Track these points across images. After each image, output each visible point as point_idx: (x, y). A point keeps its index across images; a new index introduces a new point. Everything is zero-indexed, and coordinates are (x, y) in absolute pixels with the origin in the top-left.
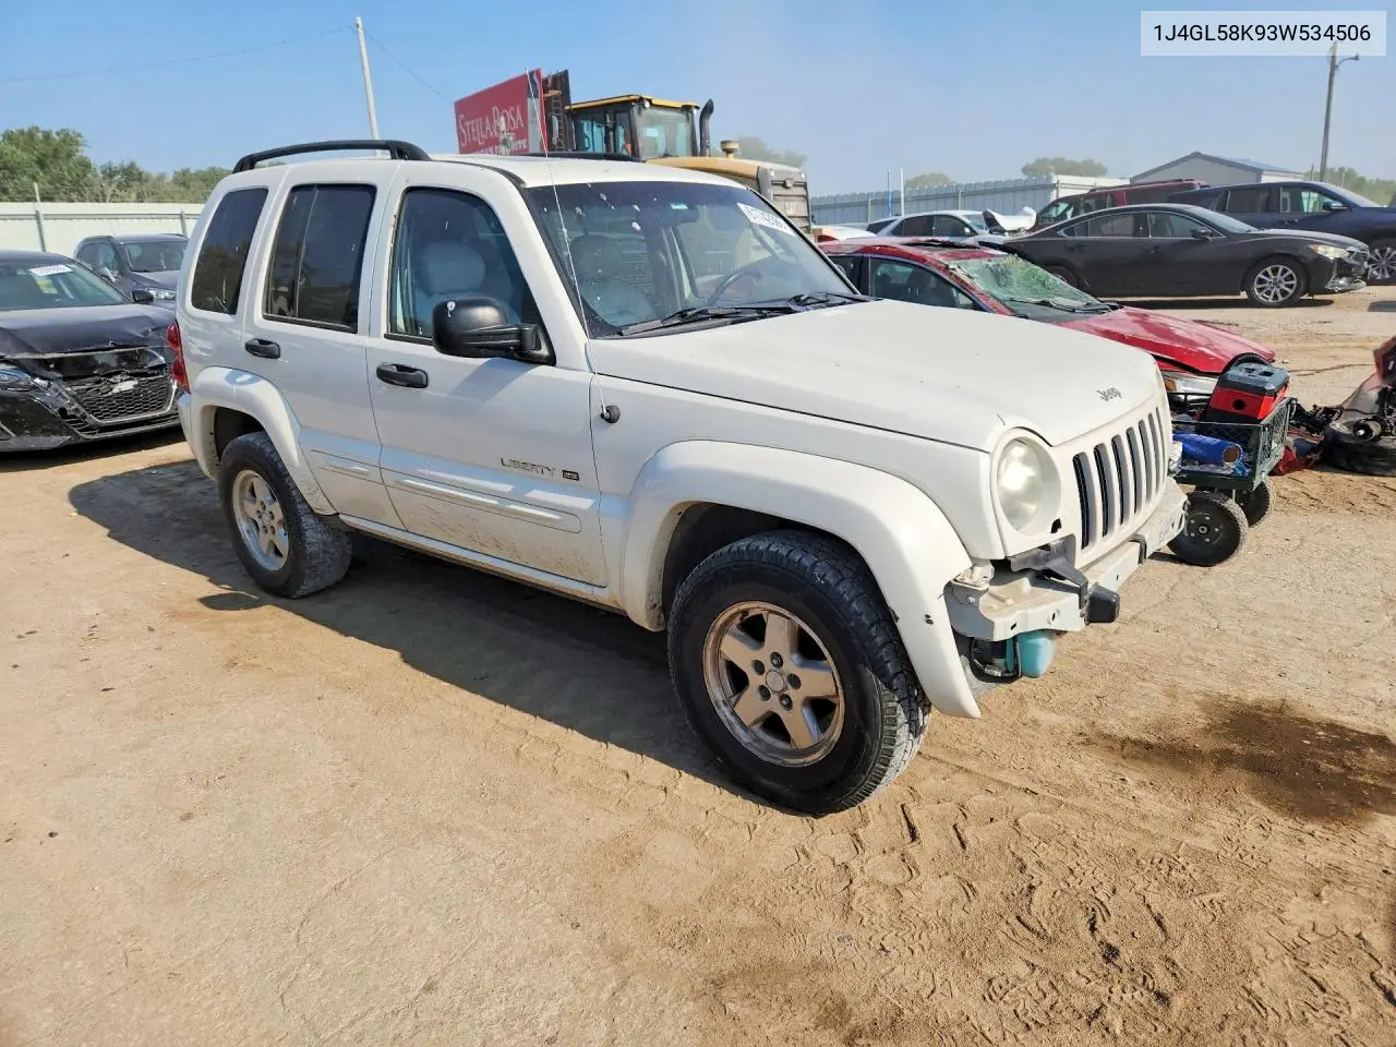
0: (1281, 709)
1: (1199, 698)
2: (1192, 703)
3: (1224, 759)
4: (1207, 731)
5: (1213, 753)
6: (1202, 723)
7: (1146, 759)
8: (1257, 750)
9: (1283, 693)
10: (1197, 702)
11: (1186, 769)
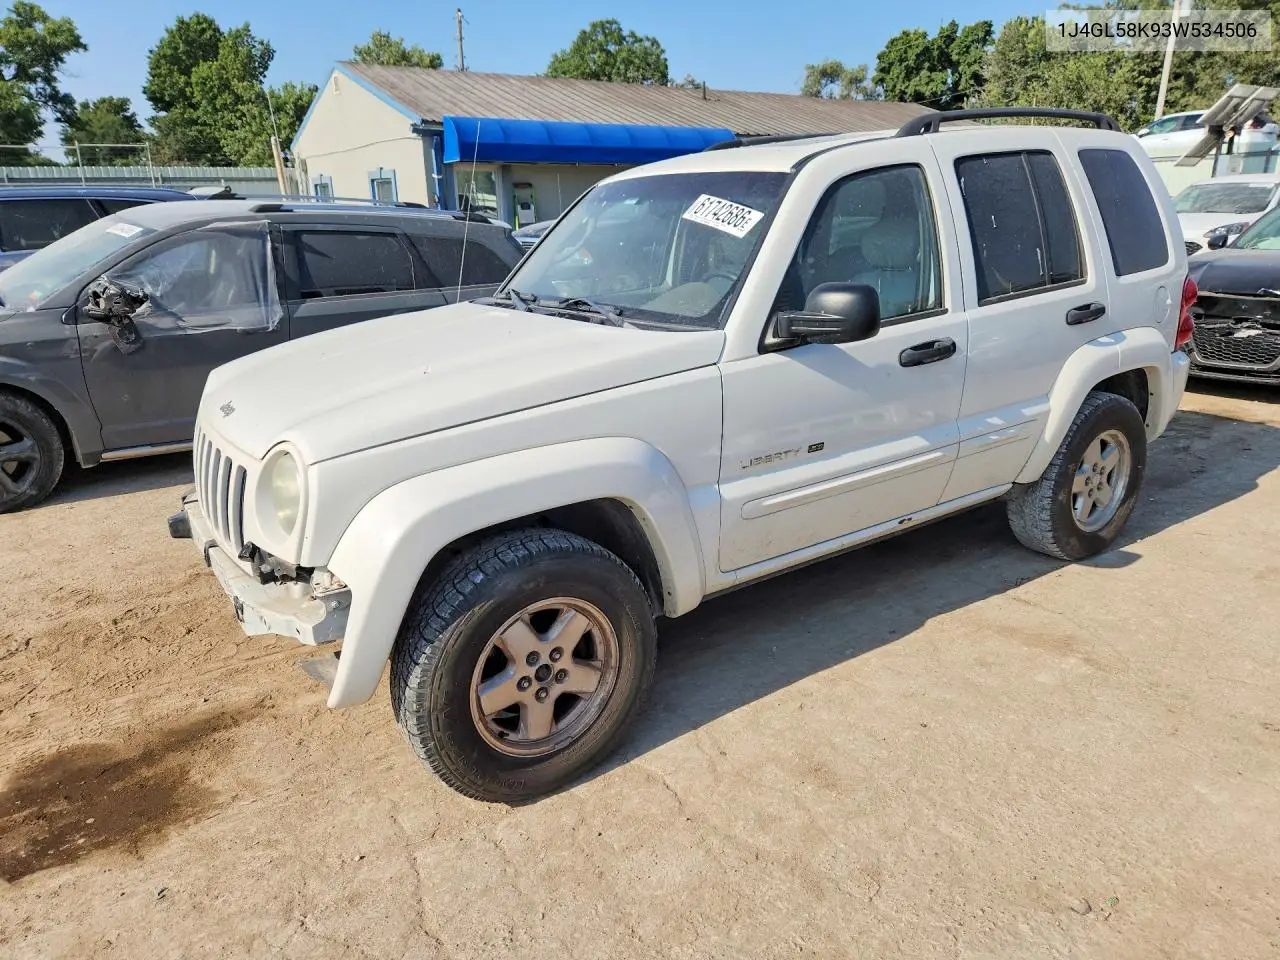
0: (135, 847)
1: (220, 799)
2: (220, 788)
3: (149, 757)
4: (184, 772)
5: (162, 757)
6: (195, 776)
7: (207, 721)
8: (130, 781)
9: (147, 868)
10: (218, 793)
11: (172, 732)
